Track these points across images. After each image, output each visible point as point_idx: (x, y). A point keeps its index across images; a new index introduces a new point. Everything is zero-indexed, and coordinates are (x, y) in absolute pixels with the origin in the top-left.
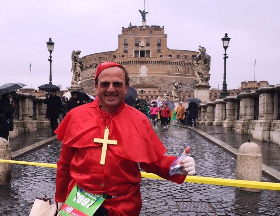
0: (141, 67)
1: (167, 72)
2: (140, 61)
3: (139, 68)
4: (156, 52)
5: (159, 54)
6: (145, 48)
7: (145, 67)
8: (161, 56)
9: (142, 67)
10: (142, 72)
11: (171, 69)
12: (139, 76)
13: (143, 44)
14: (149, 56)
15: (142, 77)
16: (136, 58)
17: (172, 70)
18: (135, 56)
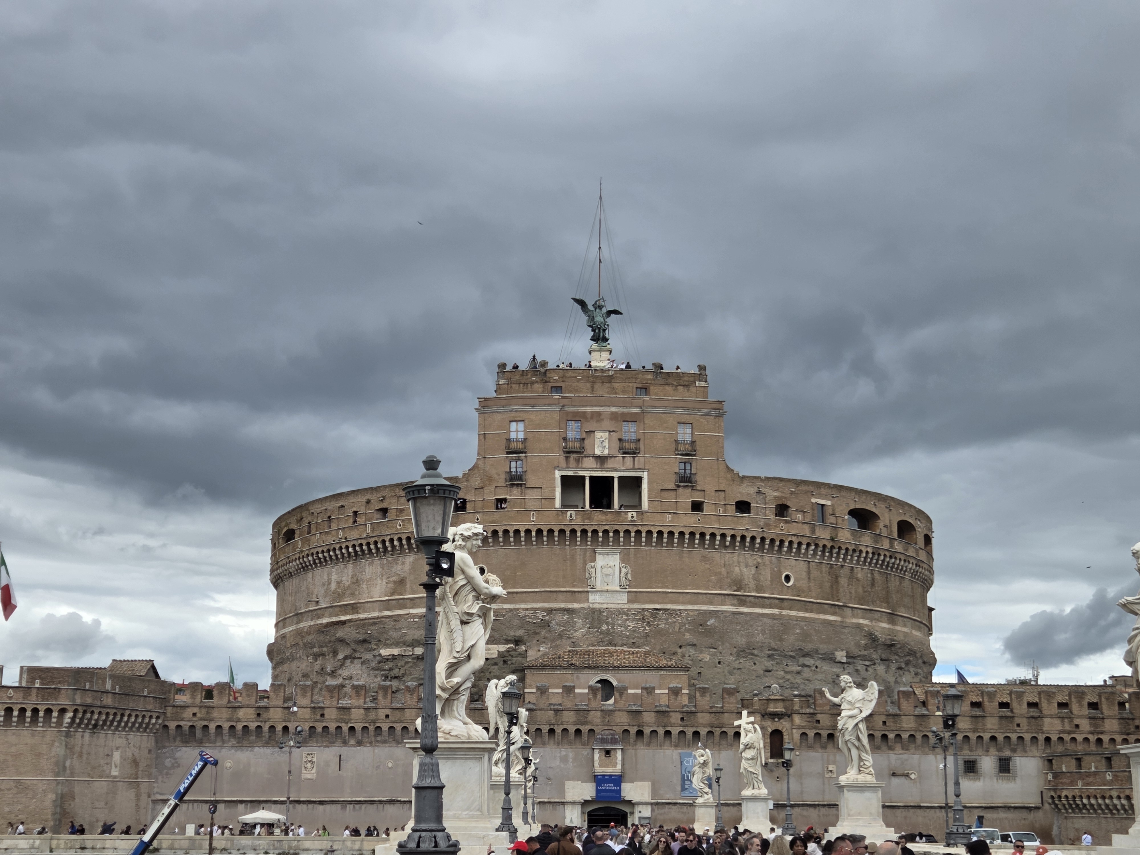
0: (594, 560)
1: (730, 587)
2: (590, 529)
3: (585, 564)
4: (672, 486)
5: (686, 497)
6: (617, 462)
7: (618, 557)
8: (697, 507)
9: (599, 557)
10: (599, 587)
11: (748, 573)
12: (585, 605)
13: (606, 444)
14: (638, 505)
15: (600, 611)
16: (570, 513)
17: (756, 578)
18: (563, 505)
